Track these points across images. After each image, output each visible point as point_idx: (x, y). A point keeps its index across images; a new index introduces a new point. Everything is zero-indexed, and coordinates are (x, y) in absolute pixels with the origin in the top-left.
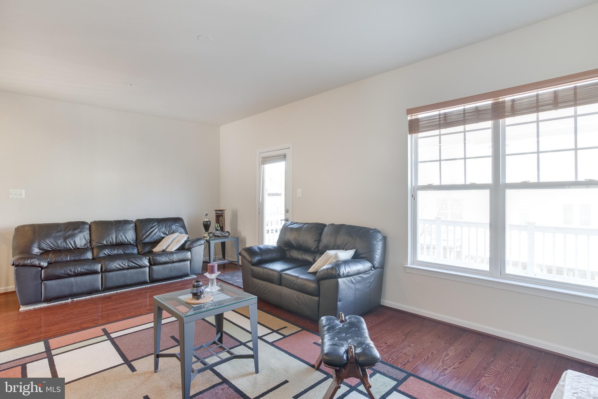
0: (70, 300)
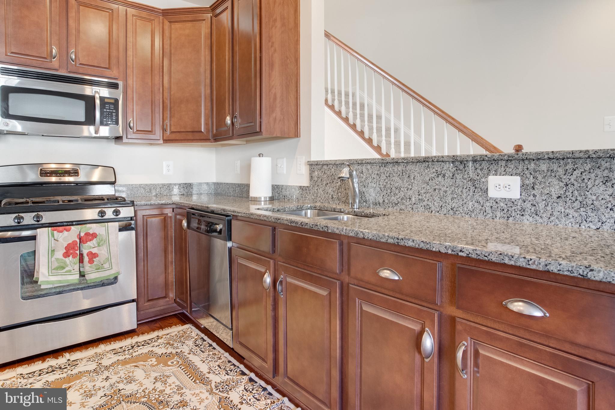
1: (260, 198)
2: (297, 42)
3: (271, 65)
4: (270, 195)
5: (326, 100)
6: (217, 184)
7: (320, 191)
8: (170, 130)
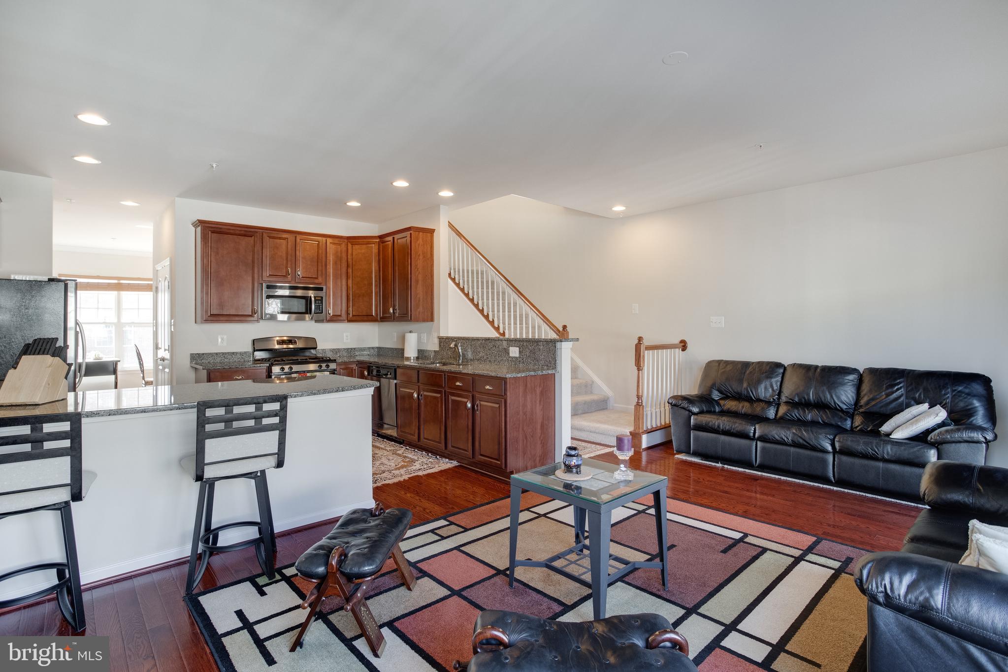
0: (719, 465)
1: (411, 357)
2: (432, 265)
3: (417, 281)
4: (417, 356)
5: (450, 274)
6: (379, 348)
7: (445, 353)
8: (352, 313)
